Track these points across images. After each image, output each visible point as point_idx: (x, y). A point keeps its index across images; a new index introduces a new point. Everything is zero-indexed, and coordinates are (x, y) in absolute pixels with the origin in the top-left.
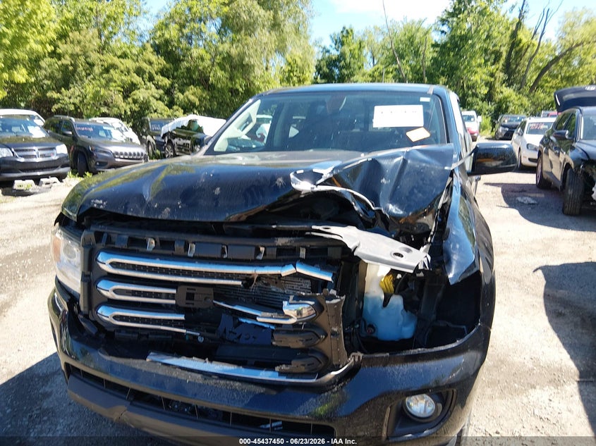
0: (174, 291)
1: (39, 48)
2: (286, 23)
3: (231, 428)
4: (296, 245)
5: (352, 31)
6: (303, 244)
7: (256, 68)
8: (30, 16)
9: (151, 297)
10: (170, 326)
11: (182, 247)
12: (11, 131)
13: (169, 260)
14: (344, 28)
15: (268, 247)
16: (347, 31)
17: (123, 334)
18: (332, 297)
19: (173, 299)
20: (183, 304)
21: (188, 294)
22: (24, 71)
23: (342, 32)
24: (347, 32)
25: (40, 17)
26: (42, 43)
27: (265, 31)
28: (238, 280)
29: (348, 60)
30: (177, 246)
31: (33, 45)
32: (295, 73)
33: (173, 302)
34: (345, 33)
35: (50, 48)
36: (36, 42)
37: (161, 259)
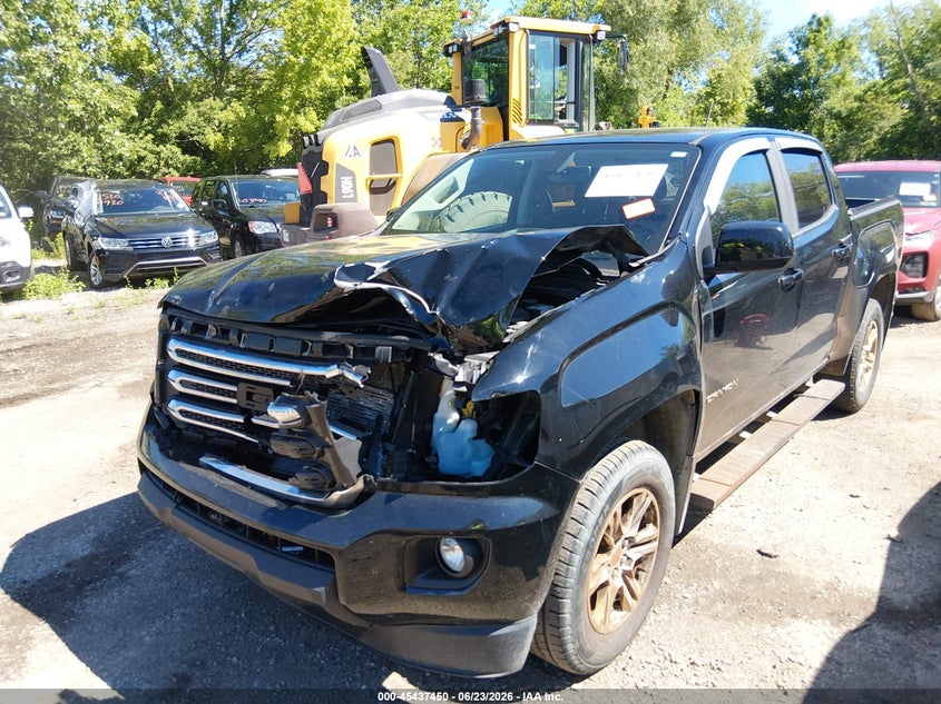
0: (234, 389)
1: (332, 82)
2: (701, 17)
3: (247, 543)
4: (343, 341)
5: (827, 20)
6: (351, 340)
7: (641, 96)
8: (322, 37)
9: (213, 393)
10: (231, 428)
11: (235, 337)
12: (285, 200)
13: (246, 355)
14: (814, 17)
15: (316, 342)
16: (819, 20)
17: (190, 433)
18: (313, 402)
19: (235, 398)
20: (244, 404)
21: (248, 393)
22: (313, 115)
23: (810, 24)
24: (820, 23)
25: (334, 38)
26: (337, 75)
27: (663, 33)
28: (286, 379)
29: (813, 73)
30: (231, 335)
31: (325, 77)
32: (718, 98)
33: (235, 401)
34: (814, 27)
35: (348, 81)
36: (331, 74)
37: (227, 351)
